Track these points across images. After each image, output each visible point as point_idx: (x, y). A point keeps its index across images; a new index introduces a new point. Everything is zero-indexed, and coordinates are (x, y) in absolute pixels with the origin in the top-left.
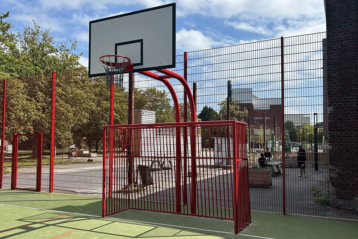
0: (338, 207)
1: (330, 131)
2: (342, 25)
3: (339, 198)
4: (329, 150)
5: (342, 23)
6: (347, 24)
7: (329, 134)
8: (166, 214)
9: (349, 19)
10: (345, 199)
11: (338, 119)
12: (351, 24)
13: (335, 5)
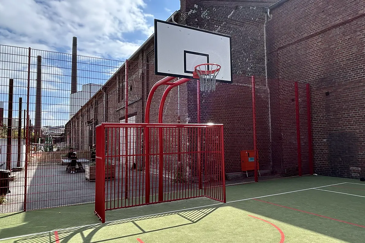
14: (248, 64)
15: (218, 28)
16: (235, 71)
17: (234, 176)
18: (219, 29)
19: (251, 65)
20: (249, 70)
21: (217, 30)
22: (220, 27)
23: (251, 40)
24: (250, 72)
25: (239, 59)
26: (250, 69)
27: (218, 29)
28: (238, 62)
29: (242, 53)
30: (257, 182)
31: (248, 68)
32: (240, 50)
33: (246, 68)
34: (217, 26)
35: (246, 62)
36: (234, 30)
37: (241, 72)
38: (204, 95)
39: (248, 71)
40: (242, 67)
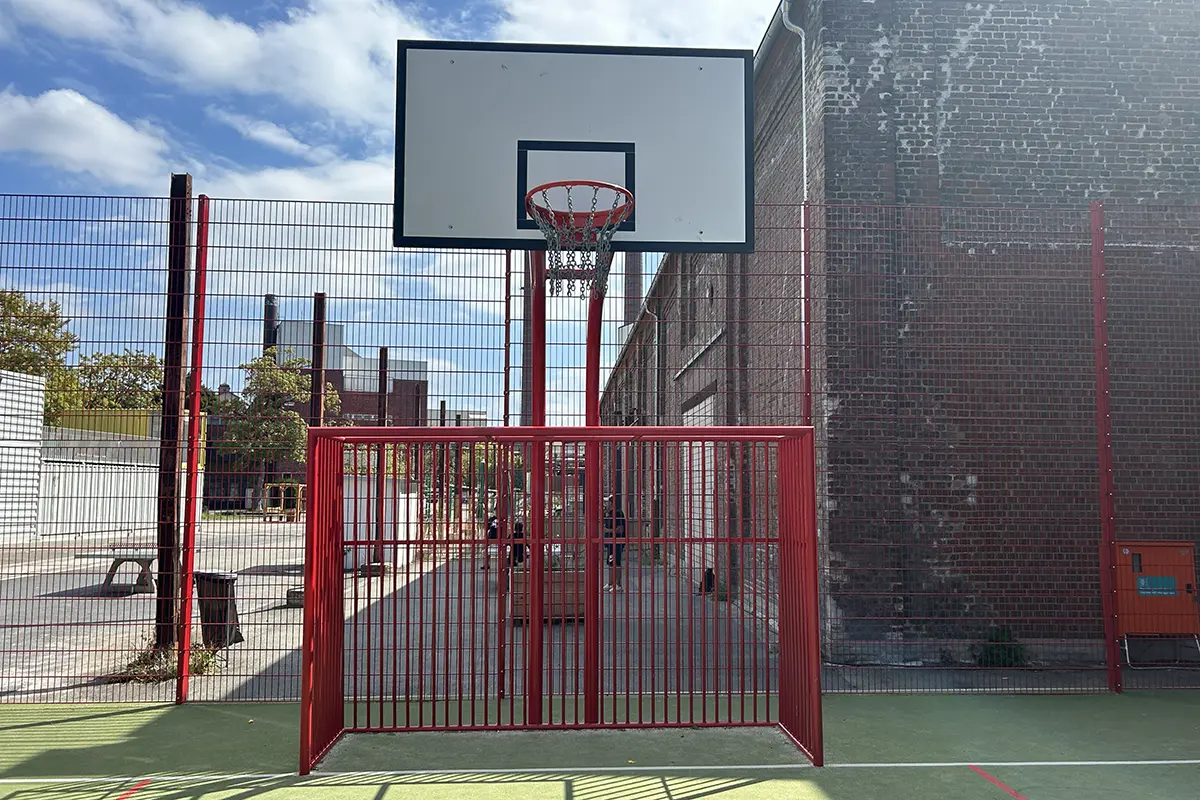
0: (849, 661)
1: (831, 463)
2: (861, 193)
3: (853, 638)
4: (831, 513)
5: (859, 189)
6: (872, 193)
7: (830, 469)
8: (499, 734)
9: (876, 181)
10: (868, 638)
11: (849, 432)
12: (881, 195)
13: (844, 138)
14: (1144, 147)
15: (984, 14)
16: (1072, 187)
17: (1062, 653)
18: (988, 16)
19: (1166, 153)
20: (1150, 174)
21: (978, 21)
22: (991, 7)
23: (1165, 38)
24: (1157, 184)
25: (1094, 133)
26: (1157, 168)
27: (982, 18)
28: (1091, 146)
29: (1111, 106)
30: (1119, 690)
31: (1144, 168)
32: (1103, 92)
33: (1138, 168)
34: (979, 6)
35: (1134, 140)
36: (1068, 9)
37: (1106, 187)
38: (906, 306)
39: (1144, 181)
40: (1109, 167)
